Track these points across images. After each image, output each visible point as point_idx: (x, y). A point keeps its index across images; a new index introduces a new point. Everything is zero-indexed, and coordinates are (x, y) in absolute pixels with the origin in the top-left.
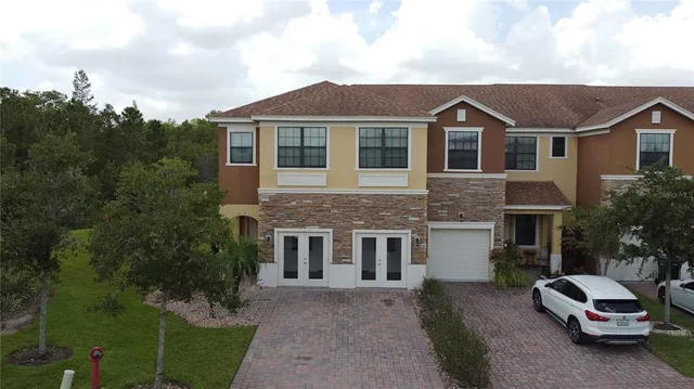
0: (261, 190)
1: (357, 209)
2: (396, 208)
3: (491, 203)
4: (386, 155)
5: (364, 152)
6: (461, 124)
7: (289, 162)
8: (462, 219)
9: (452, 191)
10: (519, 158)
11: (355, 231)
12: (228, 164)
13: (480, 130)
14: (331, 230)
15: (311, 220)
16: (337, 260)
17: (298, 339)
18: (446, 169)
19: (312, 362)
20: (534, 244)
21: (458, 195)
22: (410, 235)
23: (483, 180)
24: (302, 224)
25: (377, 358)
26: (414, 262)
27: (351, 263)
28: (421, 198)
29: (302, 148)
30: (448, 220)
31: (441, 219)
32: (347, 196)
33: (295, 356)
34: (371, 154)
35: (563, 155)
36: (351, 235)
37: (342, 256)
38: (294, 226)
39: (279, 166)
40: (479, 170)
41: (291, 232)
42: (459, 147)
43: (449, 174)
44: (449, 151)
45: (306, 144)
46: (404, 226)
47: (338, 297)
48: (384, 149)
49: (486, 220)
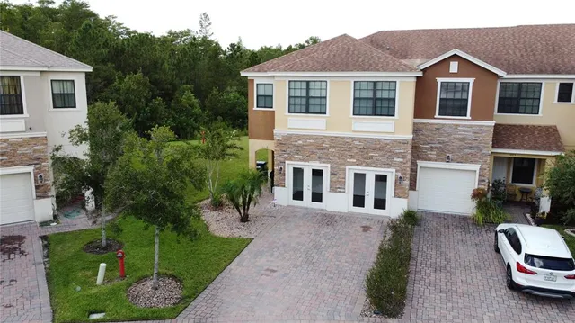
0: (275, 131)
1: (350, 149)
2: (383, 150)
3: (478, 147)
4: (377, 104)
5: (358, 102)
6: (454, 75)
7: (298, 109)
8: (448, 160)
9: (441, 135)
10: (522, 102)
11: (347, 167)
12: (255, 108)
13: (471, 81)
14: (329, 165)
15: (312, 156)
16: (333, 189)
17: (276, 254)
18: (437, 116)
19: (275, 274)
20: (531, 183)
21: (446, 139)
22: (394, 174)
23: (471, 126)
24: (307, 158)
25: (325, 278)
26: (397, 195)
27: (344, 192)
28: (405, 142)
29: (308, 98)
30: (436, 161)
31: (430, 160)
32: (343, 138)
33: (266, 268)
34: (363, 104)
35: (570, 101)
36: (345, 170)
37: (337, 187)
38: (300, 160)
39: (289, 112)
40: (468, 117)
41: (298, 164)
42: (450, 96)
43: (439, 120)
44: (441, 99)
45: (311, 94)
46: (389, 165)
47: (329, 219)
48: (375, 100)
49: (472, 162)
